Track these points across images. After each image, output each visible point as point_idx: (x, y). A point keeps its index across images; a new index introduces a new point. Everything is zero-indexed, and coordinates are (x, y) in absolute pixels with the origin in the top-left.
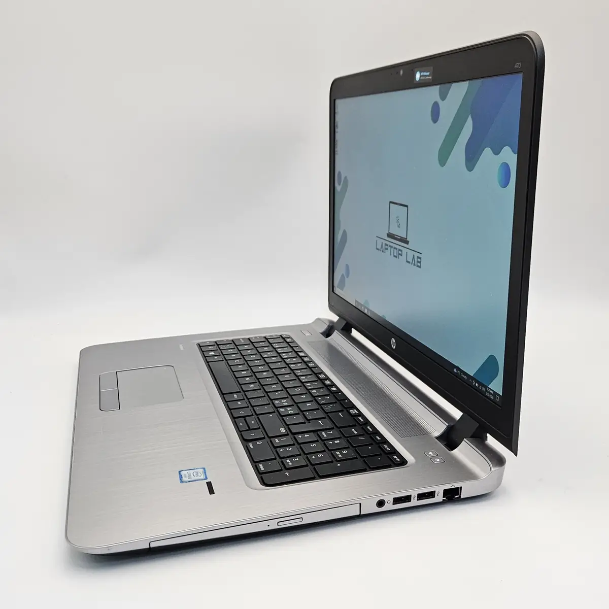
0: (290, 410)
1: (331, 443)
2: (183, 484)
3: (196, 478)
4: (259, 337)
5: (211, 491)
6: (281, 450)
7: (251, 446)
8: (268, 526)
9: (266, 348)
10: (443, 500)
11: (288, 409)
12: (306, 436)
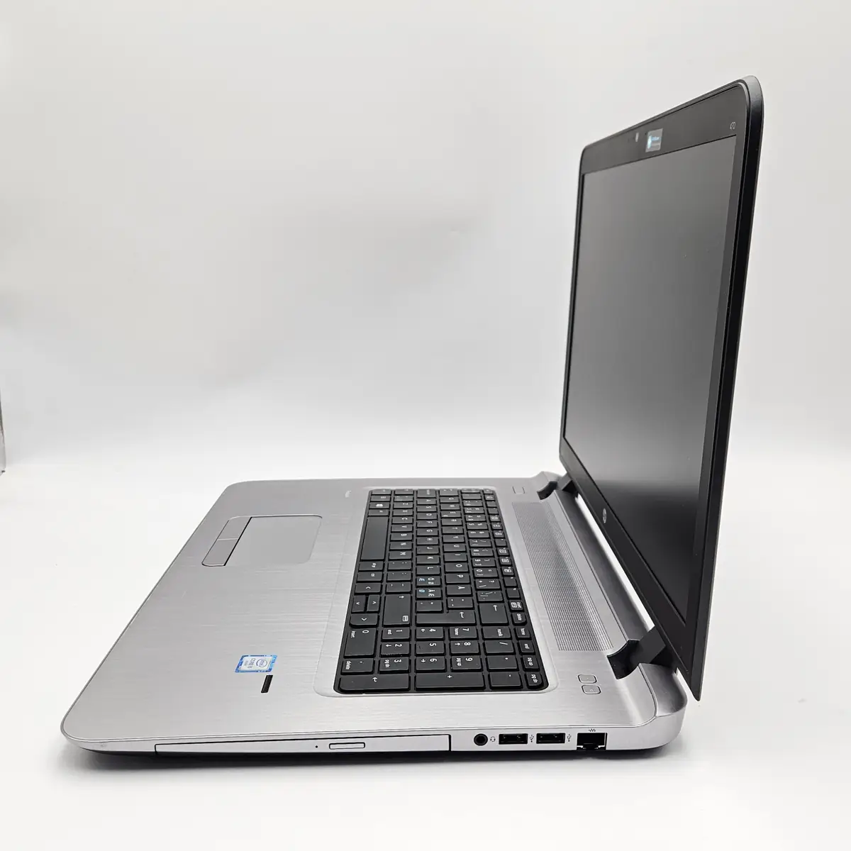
0: (431, 593)
1: (459, 644)
2: (240, 673)
3: (258, 668)
4: (453, 490)
5: (266, 689)
6: (387, 646)
7: (353, 635)
8: (317, 747)
9: (452, 506)
10: (578, 748)
11: (430, 591)
12: (431, 630)
